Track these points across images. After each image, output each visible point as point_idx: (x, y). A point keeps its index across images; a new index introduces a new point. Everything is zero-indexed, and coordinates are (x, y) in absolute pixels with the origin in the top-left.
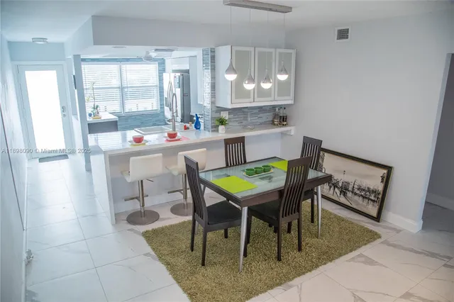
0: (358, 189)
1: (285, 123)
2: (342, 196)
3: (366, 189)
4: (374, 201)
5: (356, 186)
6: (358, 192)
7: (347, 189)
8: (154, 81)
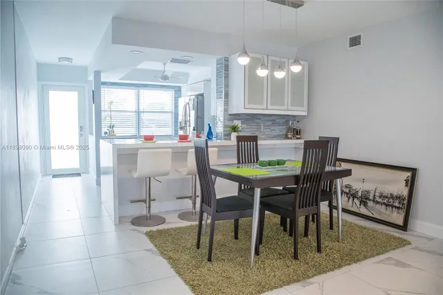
0: (380, 197)
1: (299, 136)
2: (362, 206)
3: (389, 196)
4: (398, 208)
5: (377, 194)
6: (380, 200)
7: (367, 199)
8: (169, 107)
